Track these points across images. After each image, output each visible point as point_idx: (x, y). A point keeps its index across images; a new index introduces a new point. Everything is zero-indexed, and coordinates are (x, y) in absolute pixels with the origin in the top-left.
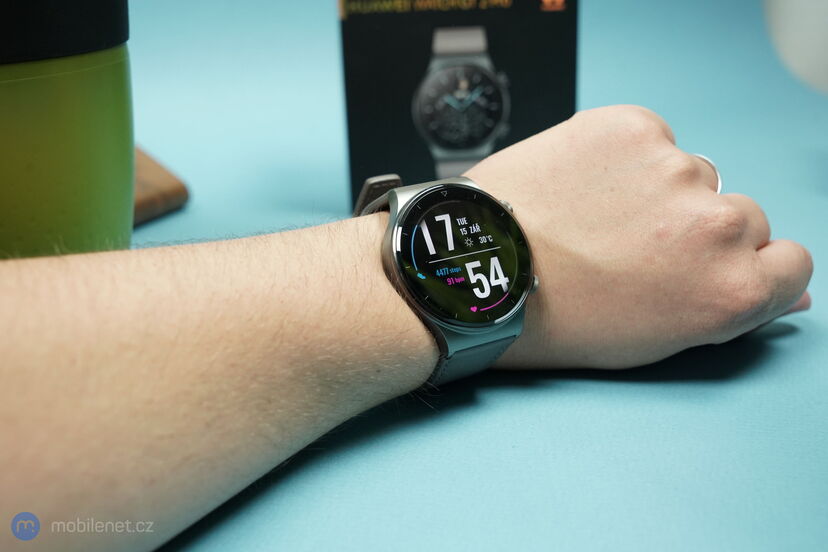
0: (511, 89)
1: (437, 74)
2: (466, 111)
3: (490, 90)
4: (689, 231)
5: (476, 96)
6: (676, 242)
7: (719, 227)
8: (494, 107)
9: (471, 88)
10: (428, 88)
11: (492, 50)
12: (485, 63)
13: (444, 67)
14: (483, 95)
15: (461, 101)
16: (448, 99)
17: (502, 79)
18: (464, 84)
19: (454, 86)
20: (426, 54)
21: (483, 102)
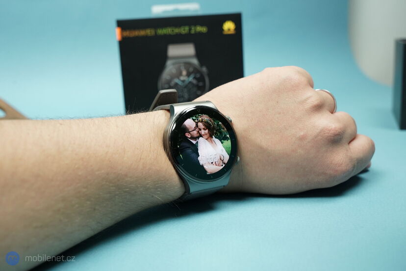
0: (209, 75)
1: (170, 68)
2: (186, 87)
3: (198, 76)
4: (316, 138)
5: (191, 79)
6: (309, 142)
7: (331, 136)
8: (201, 84)
9: (188, 75)
10: (166, 75)
11: (198, 55)
12: (195, 61)
13: (174, 64)
14: (195, 78)
15: (183, 81)
16: (176, 81)
17: (204, 69)
18: (184, 73)
19: (180, 74)
20: (164, 57)
21: (195, 82)
